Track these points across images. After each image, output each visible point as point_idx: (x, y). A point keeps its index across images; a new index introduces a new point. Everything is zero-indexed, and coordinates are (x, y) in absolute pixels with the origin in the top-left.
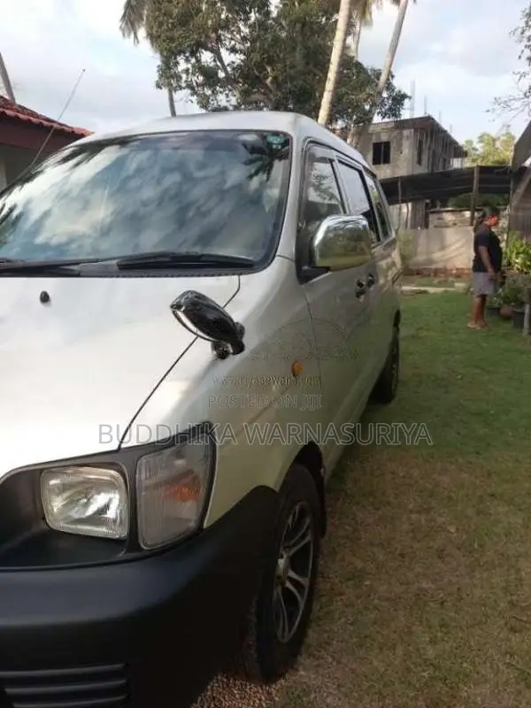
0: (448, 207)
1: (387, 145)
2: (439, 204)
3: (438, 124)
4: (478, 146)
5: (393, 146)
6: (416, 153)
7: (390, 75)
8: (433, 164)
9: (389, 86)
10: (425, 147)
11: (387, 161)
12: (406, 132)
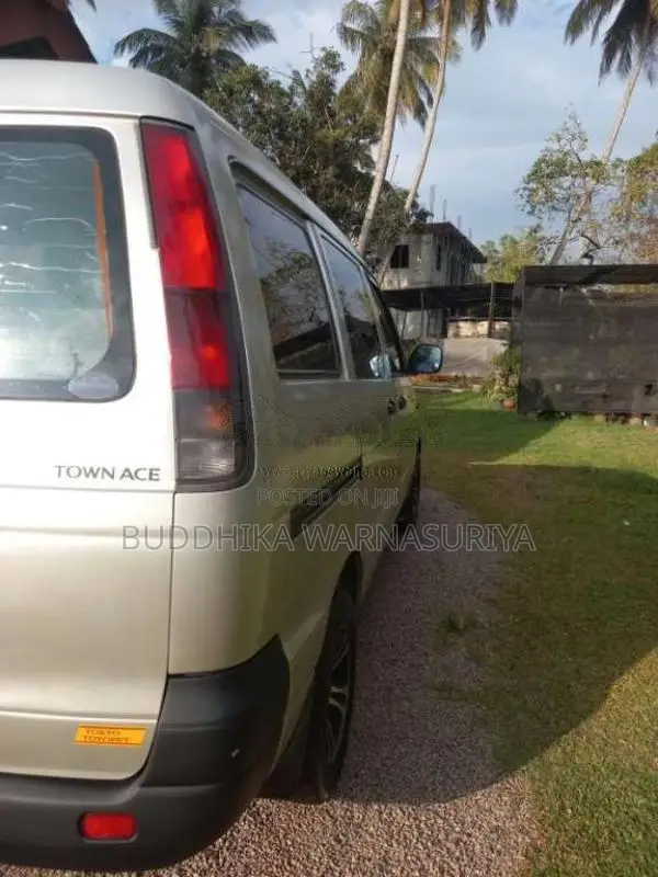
0: (467, 315)
1: (405, 249)
2: (458, 311)
3: (457, 231)
4: (499, 248)
5: (411, 251)
6: (435, 258)
7: (416, 195)
8: (452, 276)
9: (414, 205)
10: (444, 254)
11: (405, 264)
12: (425, 238)
